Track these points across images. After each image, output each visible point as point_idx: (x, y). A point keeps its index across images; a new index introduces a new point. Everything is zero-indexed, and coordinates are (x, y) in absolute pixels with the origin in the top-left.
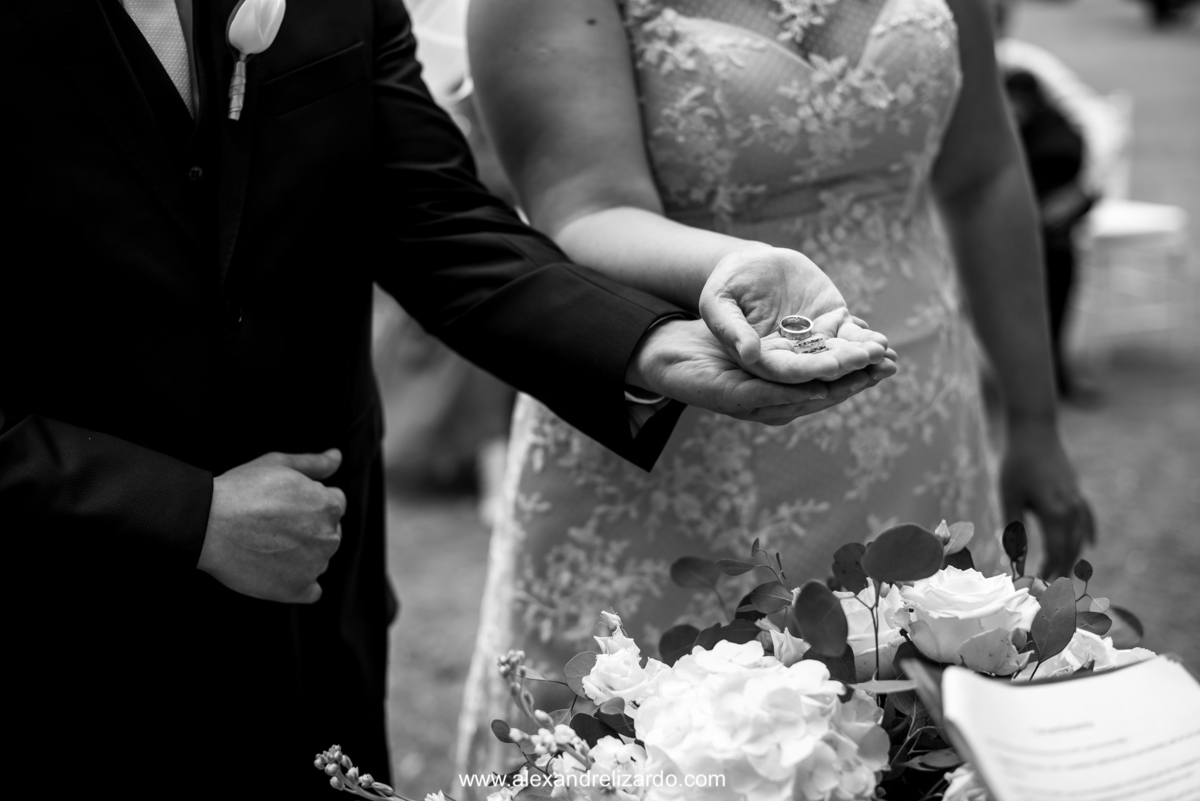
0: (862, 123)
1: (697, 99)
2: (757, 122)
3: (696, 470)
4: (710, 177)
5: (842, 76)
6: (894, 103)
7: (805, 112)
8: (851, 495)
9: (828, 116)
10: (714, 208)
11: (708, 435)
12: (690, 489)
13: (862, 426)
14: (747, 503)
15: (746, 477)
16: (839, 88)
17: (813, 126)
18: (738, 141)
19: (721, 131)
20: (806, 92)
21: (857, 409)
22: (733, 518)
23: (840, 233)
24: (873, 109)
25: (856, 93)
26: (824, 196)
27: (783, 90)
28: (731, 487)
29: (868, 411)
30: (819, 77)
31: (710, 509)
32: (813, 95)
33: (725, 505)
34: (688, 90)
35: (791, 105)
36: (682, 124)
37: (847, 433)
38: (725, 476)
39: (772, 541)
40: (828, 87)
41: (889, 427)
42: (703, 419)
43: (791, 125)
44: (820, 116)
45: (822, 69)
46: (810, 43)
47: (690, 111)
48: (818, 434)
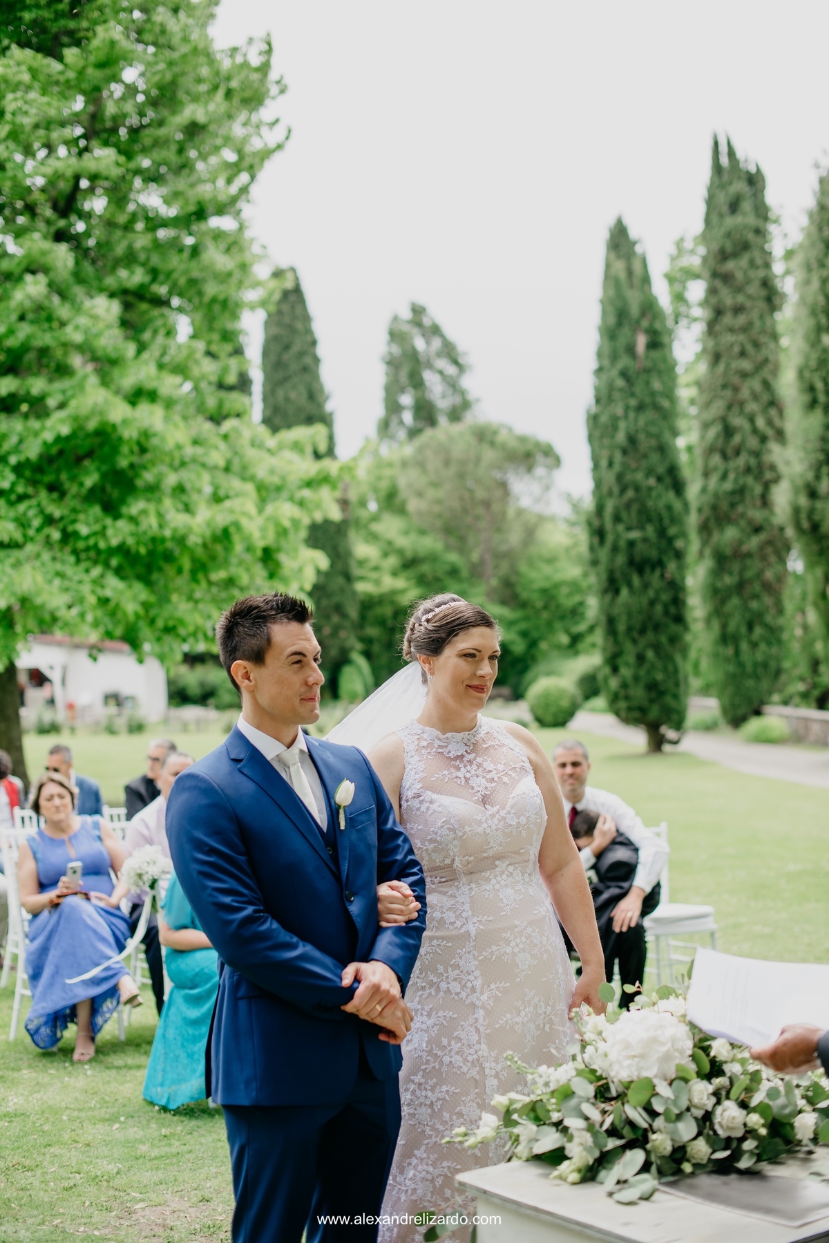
0: (507, 830)
2: (467, 828)
3: (457, 972)
4: (451, 853)
5: (498, 813)
6: (519, 823)
7: (485, 825)
8: (518, 980)
9: (494, 827)
10: (455, 866)
11: (461, 958)
12: (455, 980)
13: (519, 952)
14: (478, 983)
15: (477, 973)
16: (497, 816)
17: (488, 831)
18: (461, 837)
20: (484, 818)
21: (517, 945)
22: (473, 990)
23: (504, 876)
24: (511, 825)
25: (504, 818)
26: (497, 862)
27: (476, 817)
28: (471, 977)
29: (521, 946)
30: (489, 813)
31: (464, 987)
32: (487, 820)
33: (469, 984)
35: (480, 823)
36: (439, 832)
37: (514, 954)
39: (489, 998)
40: (493, 816)
41: (530, 953)
42: (459, 951)
43: (480, 830)
44: (490, 827)
45: (492, 810)
46: (485, 801)
47: (442, 827)
48: (503, 955)
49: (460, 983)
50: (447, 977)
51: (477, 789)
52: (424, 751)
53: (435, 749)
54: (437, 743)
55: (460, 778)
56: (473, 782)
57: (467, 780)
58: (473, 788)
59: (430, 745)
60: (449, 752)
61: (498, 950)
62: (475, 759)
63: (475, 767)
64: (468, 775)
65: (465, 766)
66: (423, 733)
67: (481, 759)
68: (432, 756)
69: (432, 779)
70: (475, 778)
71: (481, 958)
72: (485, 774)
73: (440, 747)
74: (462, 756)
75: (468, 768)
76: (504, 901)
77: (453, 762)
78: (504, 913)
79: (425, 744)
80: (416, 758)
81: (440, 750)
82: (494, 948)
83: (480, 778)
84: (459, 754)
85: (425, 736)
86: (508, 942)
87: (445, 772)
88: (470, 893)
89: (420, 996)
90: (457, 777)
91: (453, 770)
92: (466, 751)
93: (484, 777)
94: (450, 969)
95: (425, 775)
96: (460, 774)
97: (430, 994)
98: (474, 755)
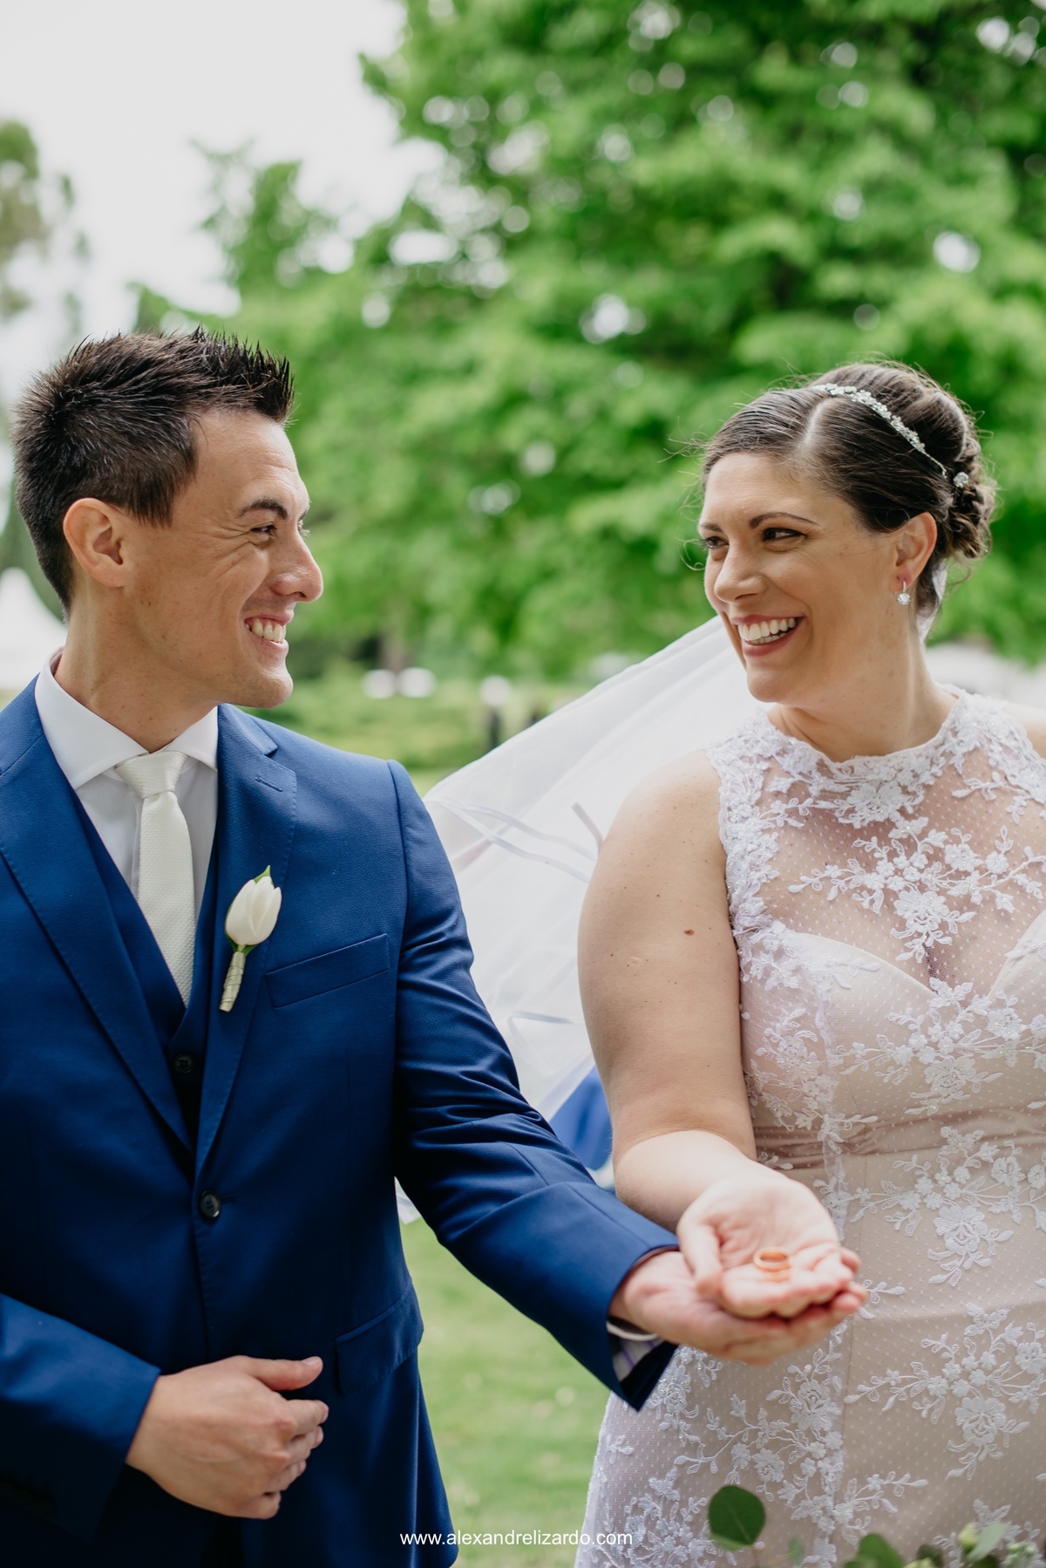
1: (797, 1020)
2: (859, 1049)
3: (781, 1424)
4: (812, 1104)
5: (965, 1003)
6: (1026, 1034)
7: (918, 1040)
8: (955, 1472)
9: (946, 1046)
10: (821, 1137)
11: (796, 1387)
12: (773, 1445)
13: (970, 1394)
14: (833, 1469)
15: (834, 1439)
16: (961, 1016)
17: (928, 1056)
18: (839, 1068)
19: (821, 1057)
20: (921, 1018)
21: (966, 1374)
22: (816, 1483)
24: (1002, 1040)
25: (980, 1021)
26: (946, 1131)
27: (893, 1016)
28: (816, 1448)
30: (938, 1002)
31: (793, 1470)
32: (929, 1022)
33: (809, 1468)
34: (790, 1010)
35: (902, 1033)
36: (783, 1044)
37: (952, 1399)
38: (810, 1436)
40: (947, 1014)
42: (794, 1369)
43: (902, 1054)
44: (935, 1045)
45: (944, 994)
46: (935, 964)
47: (791, 1033)
48: (919, 1398)
49: (784, 1457)
50: (754, 1434)
51: (913, 927)
52: (778, 806)
53: (809, 801)
54: (818, 783)
55: (871, 892)
56: (908, 906)
57: (890, 895)
58: (902, 923)
59: (797, 790)
60: (851, 811)
61: (904, 1382)
62: (923, 834)
63: (919, 859)
64: (896, 884)
65: (892, 855)
66: (783, 752)
67: (943, 836)
68: (799, 818)
69: (794, 888)
70: (915, 893)
71: (852, 1398)
72: (945, 884)
73: (825, 795)
74: (889, 824)
75: (901, 861)
76: (949, 1242)
77: (858, 842)
78: (940, 1278)
79: (783, 784)
80: (756, 823)
81: (823, 804)
82: (894, 1376)
83: (930, 894)
84: (880, 818)
85: (787, 762)
86: (936, 1362)
87: (833, 871)
88: (850, 1214)
89: (682, 1467)
90: (863, 888)
91: (855, 866)
92: (902, 811)
93: (941, 892)
94: (763, 1413)
95: (775, 873)
96: (874, 881)
97: (706, 1466)
98: (923, 821)
